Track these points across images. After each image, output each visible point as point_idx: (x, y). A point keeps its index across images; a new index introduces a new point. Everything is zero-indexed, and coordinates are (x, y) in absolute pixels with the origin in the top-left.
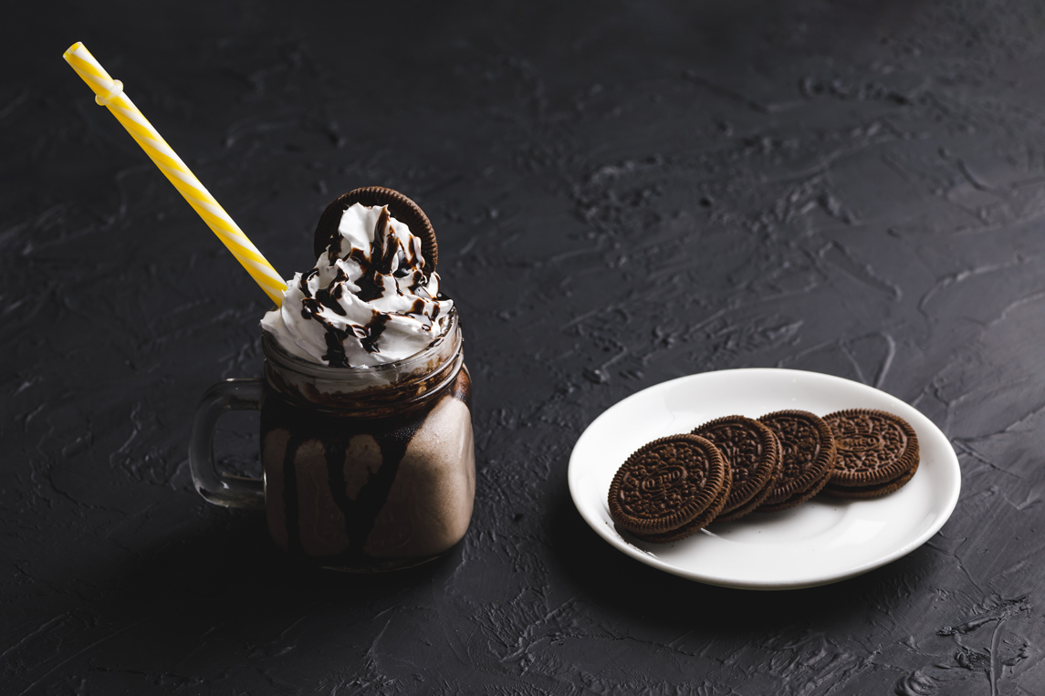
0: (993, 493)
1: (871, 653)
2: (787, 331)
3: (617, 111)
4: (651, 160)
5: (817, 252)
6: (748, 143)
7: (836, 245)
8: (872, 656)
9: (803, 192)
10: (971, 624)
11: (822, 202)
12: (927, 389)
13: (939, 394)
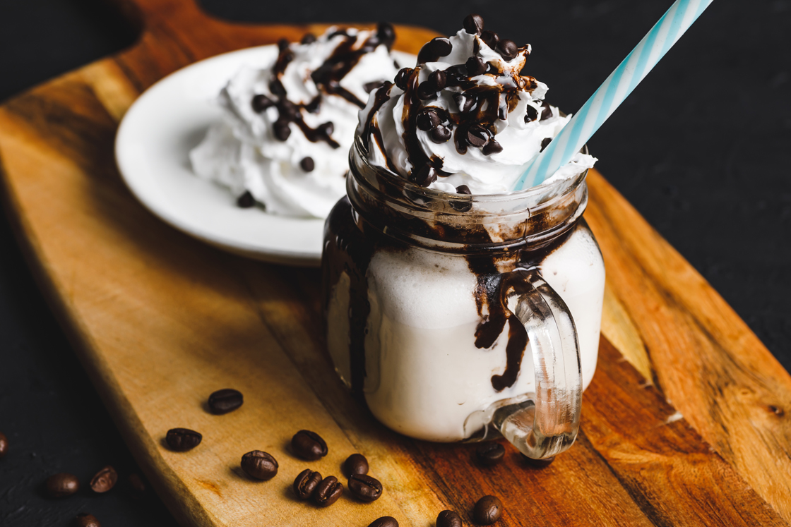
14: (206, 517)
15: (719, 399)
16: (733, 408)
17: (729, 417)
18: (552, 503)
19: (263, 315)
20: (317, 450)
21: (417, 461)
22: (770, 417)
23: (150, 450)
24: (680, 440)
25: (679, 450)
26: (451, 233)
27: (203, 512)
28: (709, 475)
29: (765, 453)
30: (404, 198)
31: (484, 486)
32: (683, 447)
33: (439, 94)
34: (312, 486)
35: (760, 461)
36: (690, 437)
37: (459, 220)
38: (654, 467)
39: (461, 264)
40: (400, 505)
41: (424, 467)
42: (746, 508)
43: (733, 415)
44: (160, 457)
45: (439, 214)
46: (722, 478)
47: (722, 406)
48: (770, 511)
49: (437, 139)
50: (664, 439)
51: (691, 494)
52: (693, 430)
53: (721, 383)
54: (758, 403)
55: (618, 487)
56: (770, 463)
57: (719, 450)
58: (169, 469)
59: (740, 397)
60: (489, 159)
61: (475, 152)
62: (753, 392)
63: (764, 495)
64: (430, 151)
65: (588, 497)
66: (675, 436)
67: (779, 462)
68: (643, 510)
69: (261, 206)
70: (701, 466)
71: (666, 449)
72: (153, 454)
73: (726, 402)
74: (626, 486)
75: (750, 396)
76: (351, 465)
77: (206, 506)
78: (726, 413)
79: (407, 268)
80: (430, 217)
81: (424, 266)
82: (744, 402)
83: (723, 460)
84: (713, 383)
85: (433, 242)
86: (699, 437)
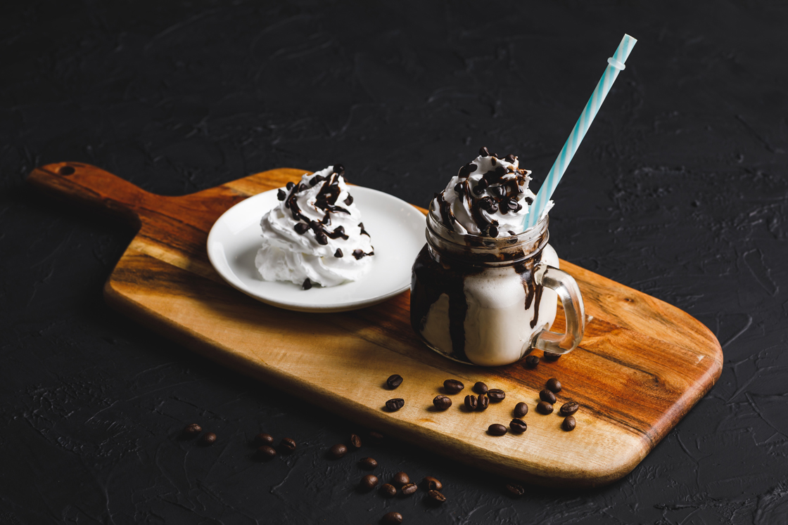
0: (748, 431)
1: (607, 506)
2: (690, 298)
3: (678, 132)
4: (679, 169)
5: (743, 254)
6: (747, 171)
7: (758, 250)
8: (606, 509)
9: (760, 212)
10: (678, 506)
11: (768, 221)
12: (751, 357)
13: (757, 362)
14: (438, 433)
15: (601, 304)
16: (610, 305)
17: (612, 310)
18: (576, 373)
19: (363, 338)
20: (459, 387)
21: (503, 377)
22: (629, 304)
23: (380, 416)
24: (602, 327)
25: (605, 332)
26: (508, 256)
27: (434, 432)
28: (627, 337)
29: (641, 320)
30: (483, 246)
31: (541, 376)
32: (606, 329)
33: (485, 190)
34: (476, 402)
35: (642, 324)
36: (605, 325)
37: (512, 249)
38: (603, 342)
39: (512, 270)
40: (514, 397)
41: (508, 378)
42: (654, 345)
43: (613, 308)
44: (389, 417)
45: (501, 249)
46: (634, 337)
47: (605, 306)
48: (665, 343)
49: (492, 212)
50: (595, 329)
51: (627, 348)
52: (602, 321)
53: (596, 297)
54: (619, 300)
55: (595, 356)
56: (647, 323)
57: (621, 325)
58: (398, 420)
59: (609, 300)
60: (518, 214)
61: (511, 213)
62: (613, 296)
63: (656, 337)
64: (491, 219)
65: (587, 365)
66: (598, 326)
67: (650, 322)
68: (615, 362)
69: (318, 285)
70: (621, 335)
71: (599, 333)
72: (384, 417)
73: (605, 304)
74: (599, 355)
75: (612, 298)
76: (478, 388)
77: (434, 429)
78: (610, 309)
79: (486, 281)
80: (496, 252)
81: (494, 277)
82: (612, 301)
83: (627, 329)
84: (591, 297)
85: (497, 263)
86: (608, 323)
